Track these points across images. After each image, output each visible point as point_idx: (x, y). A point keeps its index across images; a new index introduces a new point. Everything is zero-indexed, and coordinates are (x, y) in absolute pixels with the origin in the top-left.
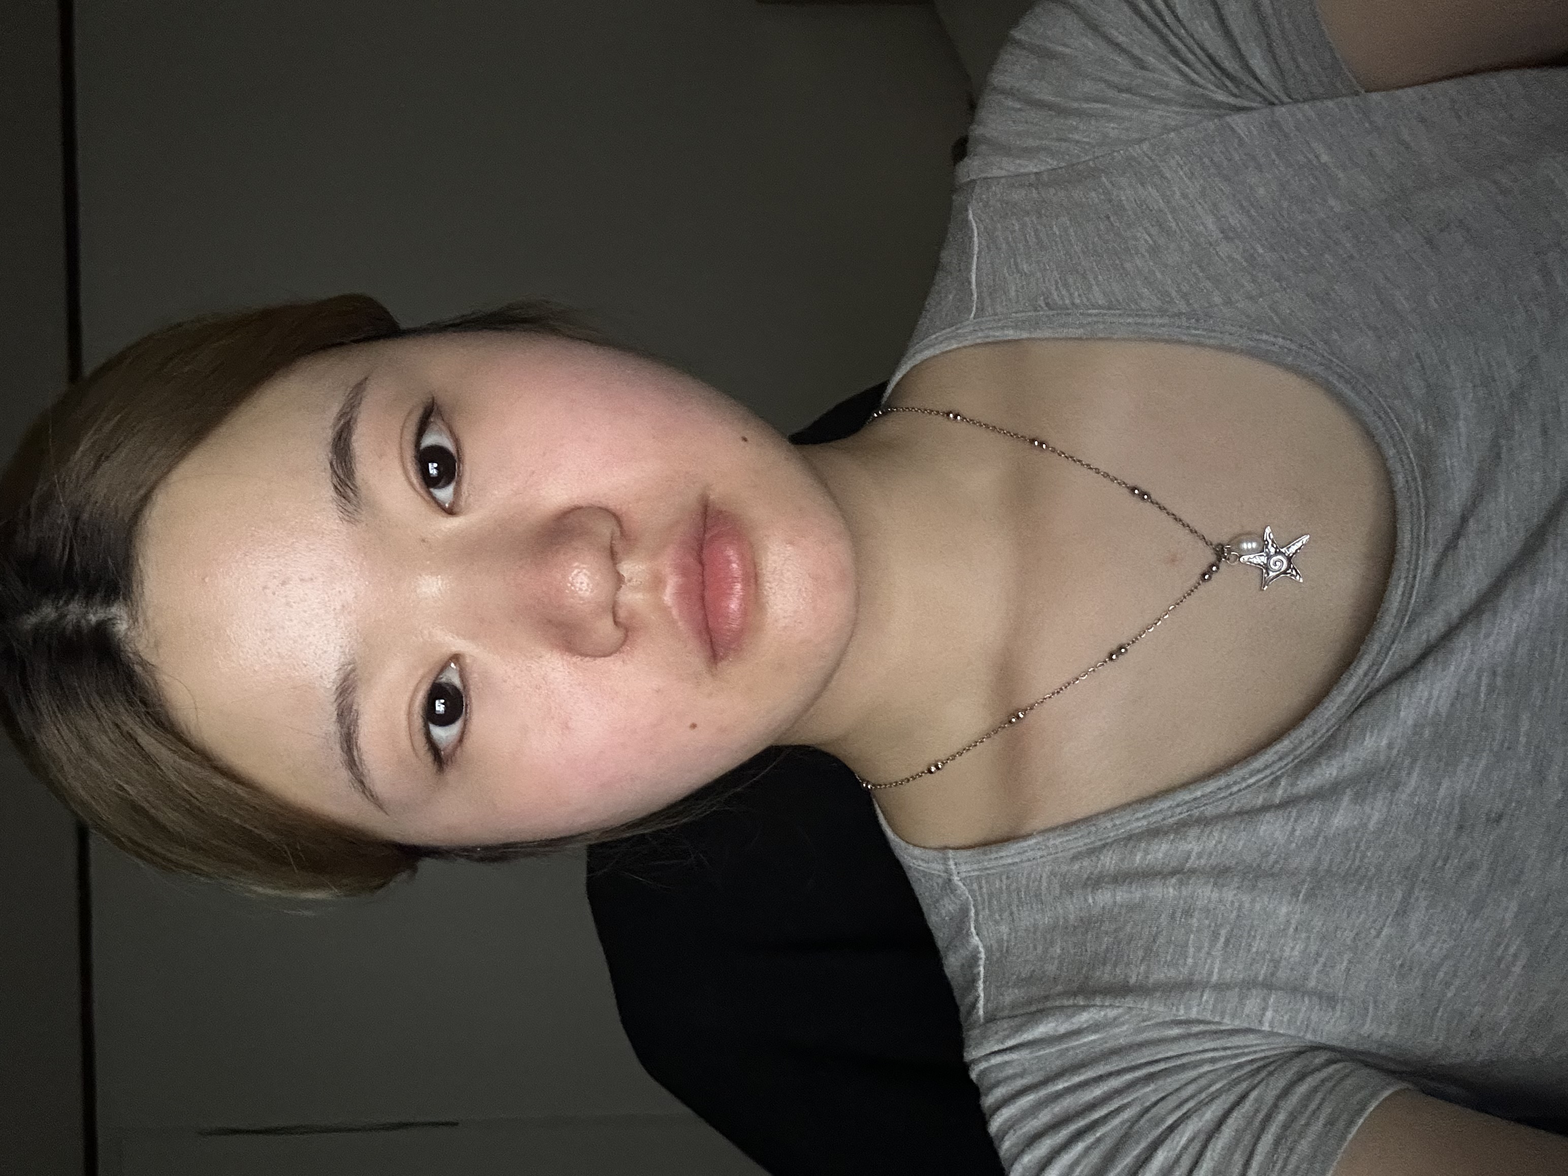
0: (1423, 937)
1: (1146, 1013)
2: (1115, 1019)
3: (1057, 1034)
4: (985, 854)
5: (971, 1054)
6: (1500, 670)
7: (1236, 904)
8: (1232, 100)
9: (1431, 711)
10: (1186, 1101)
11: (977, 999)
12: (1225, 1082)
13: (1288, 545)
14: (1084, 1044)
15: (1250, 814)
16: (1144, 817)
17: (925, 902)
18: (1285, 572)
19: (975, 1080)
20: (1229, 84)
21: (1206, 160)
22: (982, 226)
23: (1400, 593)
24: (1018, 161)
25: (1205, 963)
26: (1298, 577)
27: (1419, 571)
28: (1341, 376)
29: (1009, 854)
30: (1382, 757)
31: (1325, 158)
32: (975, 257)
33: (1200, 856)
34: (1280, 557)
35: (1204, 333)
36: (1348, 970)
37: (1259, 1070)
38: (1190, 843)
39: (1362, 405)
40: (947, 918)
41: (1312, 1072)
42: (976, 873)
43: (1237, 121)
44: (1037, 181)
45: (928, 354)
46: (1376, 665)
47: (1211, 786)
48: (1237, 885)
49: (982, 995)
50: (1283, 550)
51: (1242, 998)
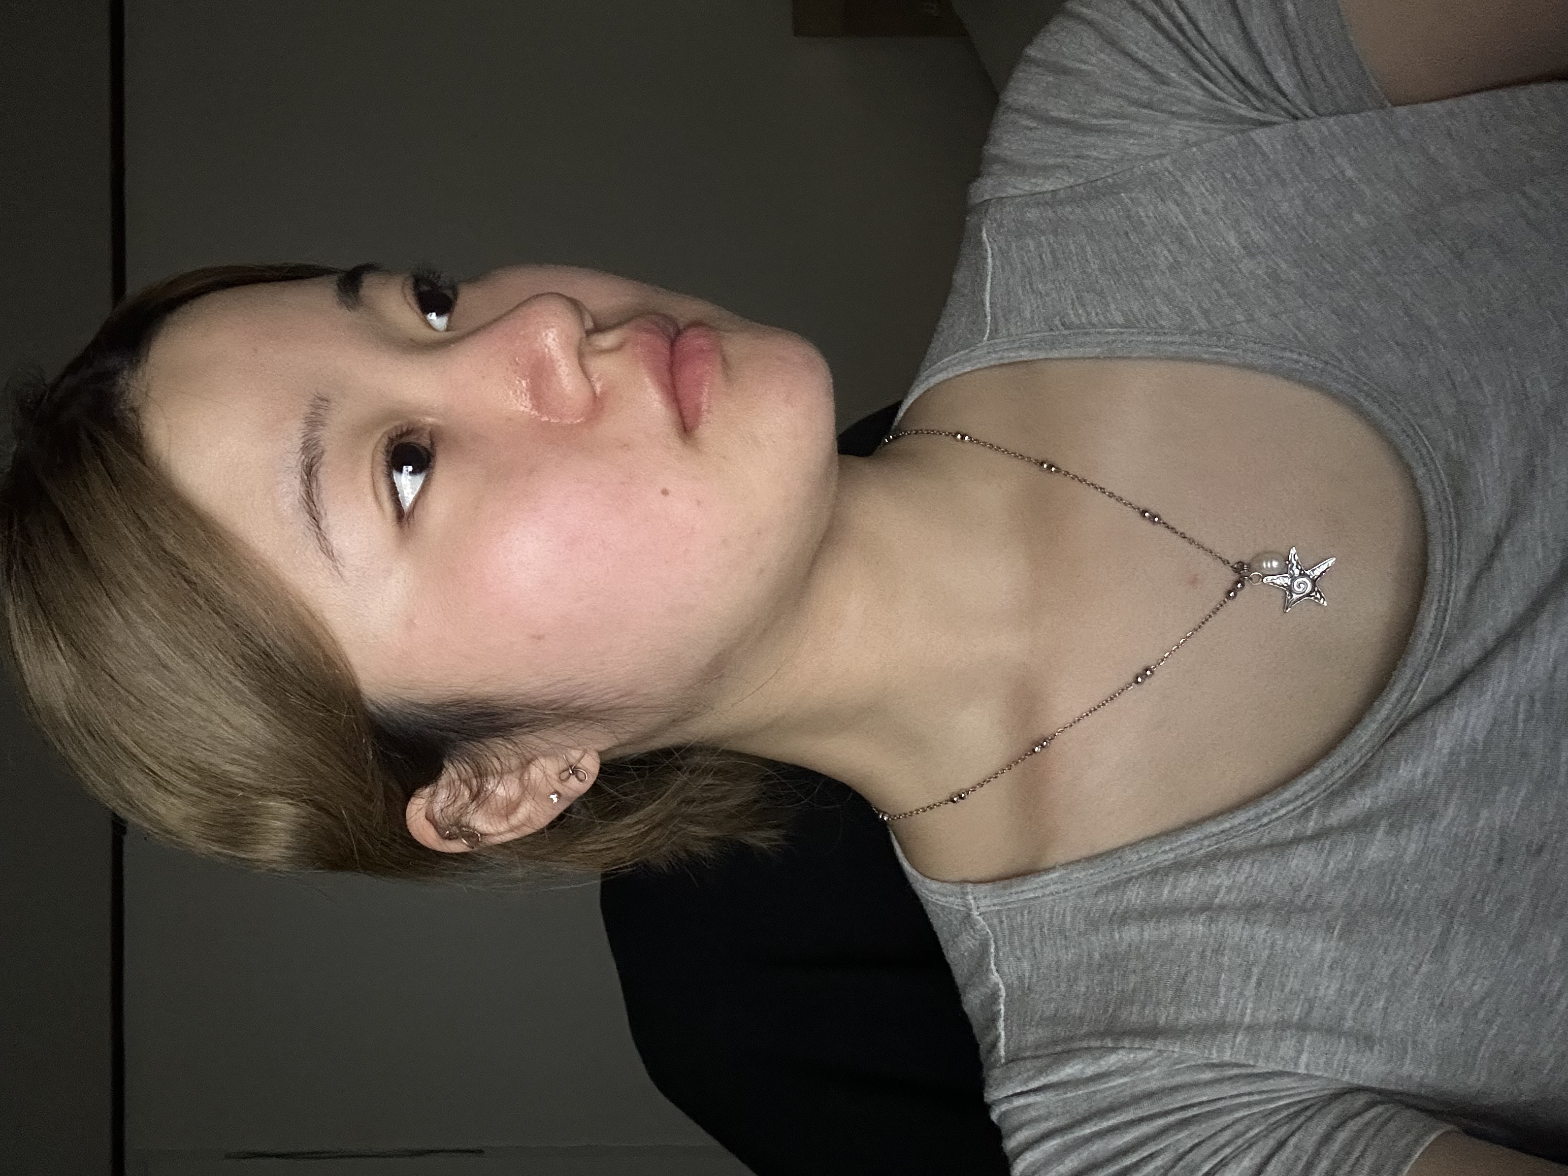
0: (1462, 974)
1: (1176, 1055)
2: (1145, 1062)
3: (1084, 1076)
4: (1004, 888)
5: (992, 1095)
6: (1538, 696)
7: (1269, 942)
8: (1254, 115)
9: (1467, 739)
10: (1223, 1147)
11: (998, 1037)
12: (1262, 1128)
13: (1312, 567)
14: (1113, 1087)
15: (1281, 847)
16: (1171, 849)
17: (943, 937)
18: (1308, 595)
19: (995, 1121)
20: (1252, 98)
21: (1228, 176)
22: (996, 248)
23: (1432, 616)
24: (1033, 181)
25: (1238, 1003)
26: (1322, 600)
27: (1452, 594)
28: (1368, 395)
29: (1029, 889)
30: (1418, 786)
31: (1350, 173)
32: (989, 278)
33: (1229, 890)
34: (1305, 579)
35: (1226, 351)
36: (1385, 1009)
37: (1297, 1114)
38: (1220, 876)
39: (1388, 423)
40: (966, 954)
41: (1352, 1117)
42: (997, 908)
43: (1260, 135)
44: (1052, 200)
45: (941, 377)
46: (1409, 691)
47: (1241, 817)
48: (1269, 922)
49: (1003, 1034)
50: (1308, 572)
51: (1276, 1041)
